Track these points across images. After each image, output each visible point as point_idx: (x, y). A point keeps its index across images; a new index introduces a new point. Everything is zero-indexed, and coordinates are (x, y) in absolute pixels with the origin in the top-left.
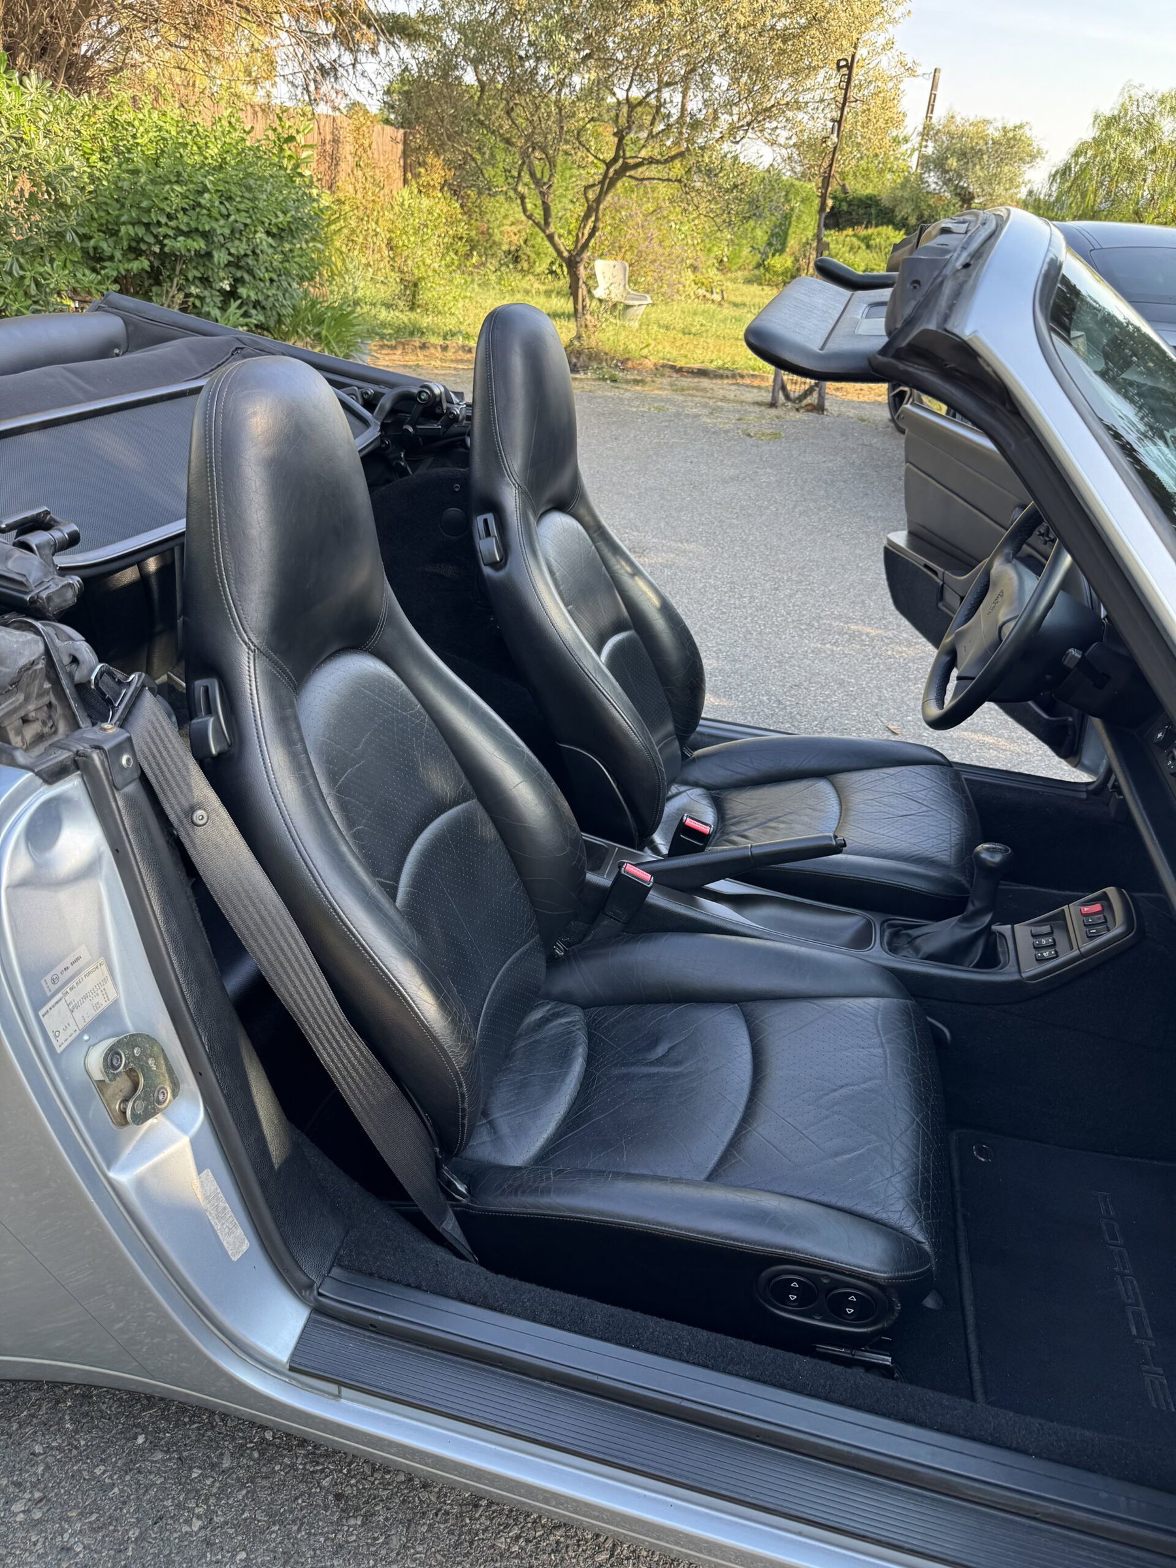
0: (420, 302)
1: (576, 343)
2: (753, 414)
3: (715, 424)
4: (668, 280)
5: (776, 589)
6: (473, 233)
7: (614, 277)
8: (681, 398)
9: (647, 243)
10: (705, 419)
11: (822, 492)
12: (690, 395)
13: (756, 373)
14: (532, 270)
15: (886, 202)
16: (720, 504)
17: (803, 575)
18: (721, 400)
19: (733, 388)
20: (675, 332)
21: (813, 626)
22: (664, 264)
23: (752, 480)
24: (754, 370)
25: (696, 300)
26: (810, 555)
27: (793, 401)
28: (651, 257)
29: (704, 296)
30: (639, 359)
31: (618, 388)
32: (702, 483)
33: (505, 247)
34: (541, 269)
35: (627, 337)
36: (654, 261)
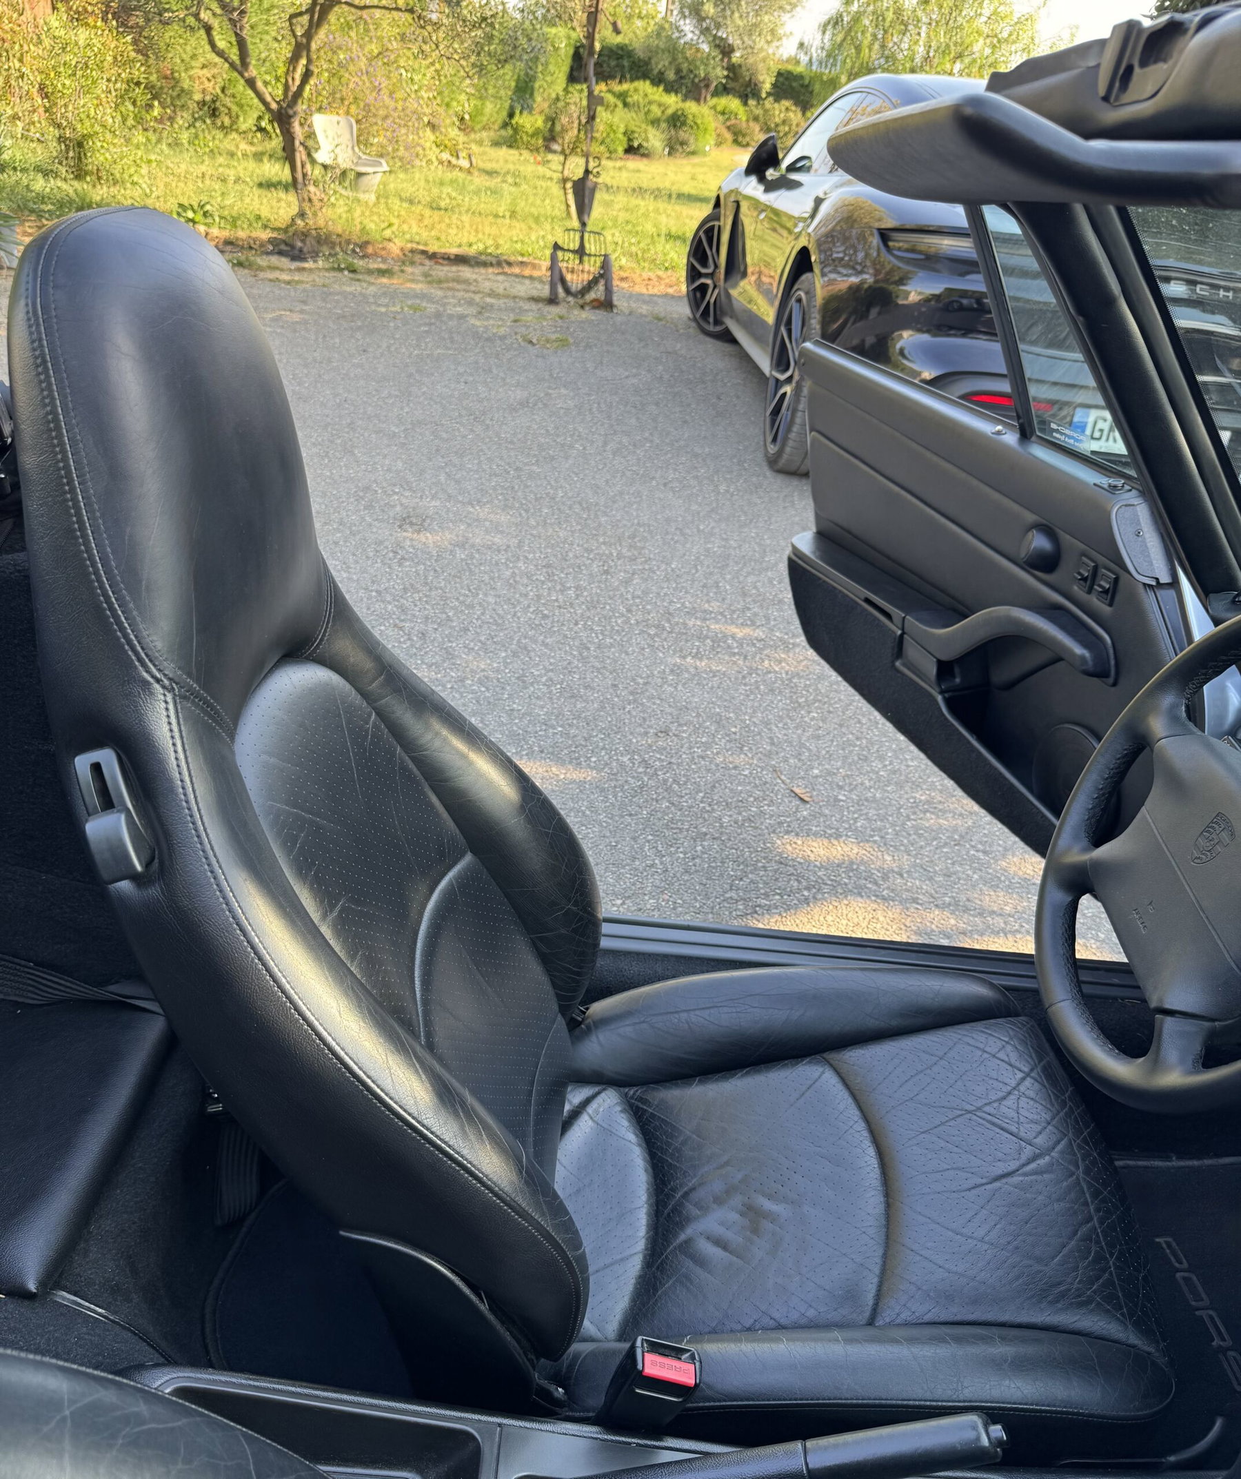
0: (90, 167)
1: (299, 222)
2: (530, 314)
3: (486, 327)
4: (404, 140)
5: (606, 572)
6: (153, 78)
7: (339, 136)
8: (440, 293)
9: (374, 94)
10: (473, 321)
11: (633, 421)
12: (449, 289)
13: (525, 259)
14: (234, 127)
15: (641, 54)
16: (512, 442)
17: (635, 548)
18: (489, 295)
19: (501, 278)
20: (420, 207)
21: (664, 629)
22: (397, 121)
23: (545, 405)
24: (522, 255)
25: (440, 167)
26: (638, 516)
27: (575, 295)
28: (382, 112)
29: (449, 162)
30: (382, 242)
31: (359, 280)
32: (484, 413)
33: (198, 97)
34: (247, 125)
35: (363, 214)
36: (386, 118)
